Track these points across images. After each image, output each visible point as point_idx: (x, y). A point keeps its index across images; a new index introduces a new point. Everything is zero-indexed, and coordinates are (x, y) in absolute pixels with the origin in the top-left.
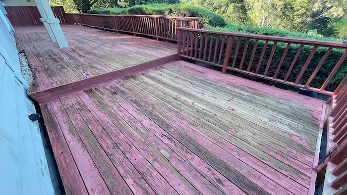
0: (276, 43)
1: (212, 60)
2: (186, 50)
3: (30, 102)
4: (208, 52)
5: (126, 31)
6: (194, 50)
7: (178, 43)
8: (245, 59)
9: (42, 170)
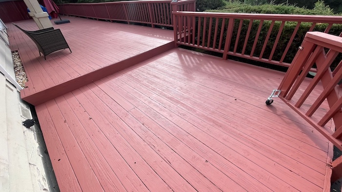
0: (284, 22)
1: (211, 46)
2: (183, 36)
3: (25, 107)
4: (207, 37)
5: (120, 20)
6: (191, 36)
7: (174, 28)
8: (248, 43)
9: (39, 181)
